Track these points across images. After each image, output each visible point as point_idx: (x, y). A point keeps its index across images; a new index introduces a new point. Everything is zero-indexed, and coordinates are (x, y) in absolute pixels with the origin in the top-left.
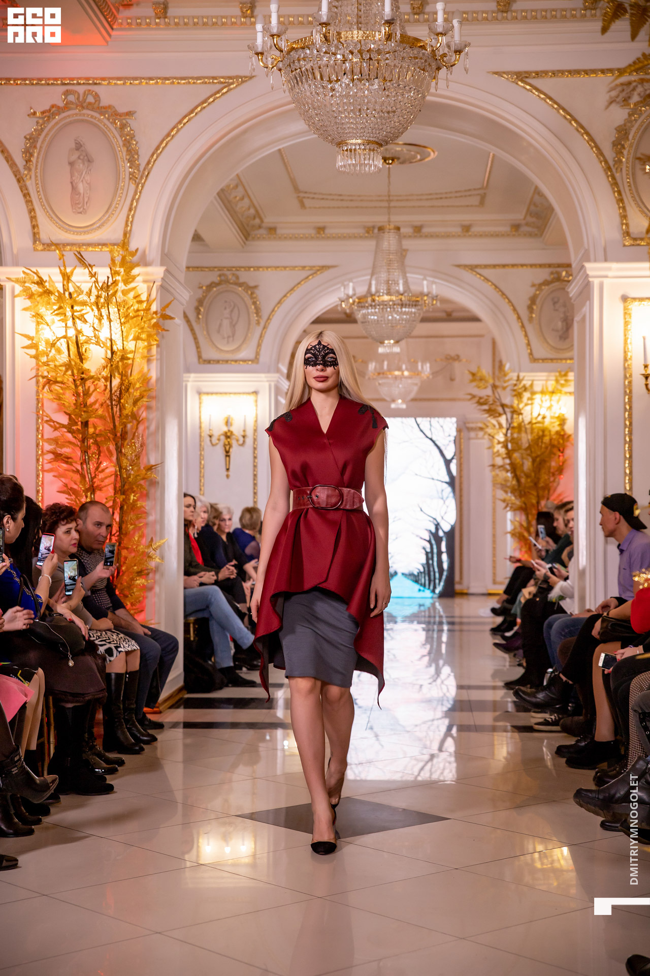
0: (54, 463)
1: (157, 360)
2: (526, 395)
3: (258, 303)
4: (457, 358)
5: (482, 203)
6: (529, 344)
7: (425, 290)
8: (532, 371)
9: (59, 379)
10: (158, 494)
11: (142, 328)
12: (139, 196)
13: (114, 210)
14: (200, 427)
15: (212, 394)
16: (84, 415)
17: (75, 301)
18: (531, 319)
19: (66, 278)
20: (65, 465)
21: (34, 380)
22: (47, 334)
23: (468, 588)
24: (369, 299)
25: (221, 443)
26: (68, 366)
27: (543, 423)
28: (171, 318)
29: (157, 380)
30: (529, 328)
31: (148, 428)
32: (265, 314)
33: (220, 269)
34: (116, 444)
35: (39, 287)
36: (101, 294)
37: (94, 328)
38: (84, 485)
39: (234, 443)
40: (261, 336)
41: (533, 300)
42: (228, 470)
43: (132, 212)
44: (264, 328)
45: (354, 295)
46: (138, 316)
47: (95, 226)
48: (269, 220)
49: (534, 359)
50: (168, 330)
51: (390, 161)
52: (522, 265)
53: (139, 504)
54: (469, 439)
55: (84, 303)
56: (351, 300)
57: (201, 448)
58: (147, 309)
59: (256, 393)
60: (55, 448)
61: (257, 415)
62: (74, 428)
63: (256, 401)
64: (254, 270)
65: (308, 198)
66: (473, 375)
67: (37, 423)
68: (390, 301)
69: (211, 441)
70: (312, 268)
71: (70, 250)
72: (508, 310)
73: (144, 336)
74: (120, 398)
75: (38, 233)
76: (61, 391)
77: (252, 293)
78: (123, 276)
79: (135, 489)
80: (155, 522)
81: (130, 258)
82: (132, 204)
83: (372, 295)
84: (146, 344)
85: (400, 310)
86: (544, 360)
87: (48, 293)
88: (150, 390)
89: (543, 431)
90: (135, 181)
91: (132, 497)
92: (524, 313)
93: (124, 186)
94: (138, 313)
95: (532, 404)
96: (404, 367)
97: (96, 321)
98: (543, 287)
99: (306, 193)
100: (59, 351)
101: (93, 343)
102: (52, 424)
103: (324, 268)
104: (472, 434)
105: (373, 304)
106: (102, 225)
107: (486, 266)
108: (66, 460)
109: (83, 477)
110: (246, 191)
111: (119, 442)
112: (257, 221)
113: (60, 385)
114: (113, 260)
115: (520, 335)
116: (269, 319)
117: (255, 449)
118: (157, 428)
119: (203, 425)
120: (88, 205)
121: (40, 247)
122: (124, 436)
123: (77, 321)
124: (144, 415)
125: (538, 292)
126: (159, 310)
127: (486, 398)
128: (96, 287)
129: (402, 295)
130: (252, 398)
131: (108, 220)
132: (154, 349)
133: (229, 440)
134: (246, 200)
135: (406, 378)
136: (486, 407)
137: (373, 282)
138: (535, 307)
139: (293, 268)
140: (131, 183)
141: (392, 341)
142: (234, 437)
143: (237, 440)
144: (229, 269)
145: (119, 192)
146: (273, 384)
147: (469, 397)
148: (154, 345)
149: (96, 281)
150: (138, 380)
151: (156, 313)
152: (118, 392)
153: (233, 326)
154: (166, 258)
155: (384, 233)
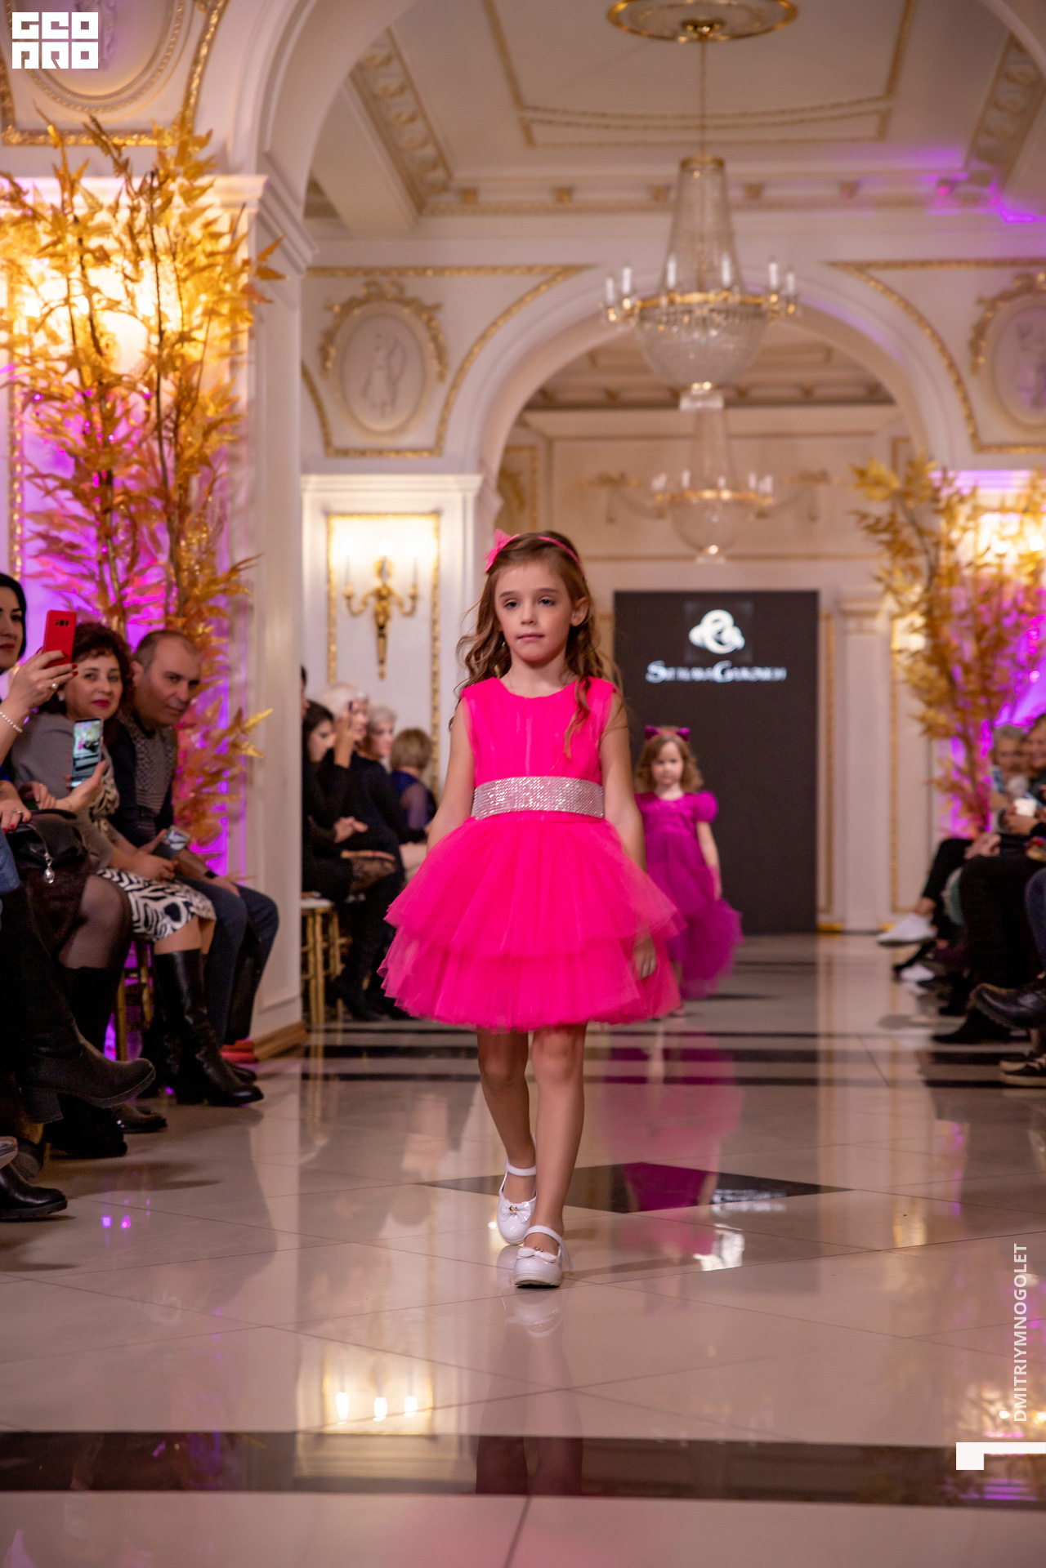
0: (46, 559)
1: (250, 363)
2: (964, 511)
3: (441, 338)
4: (823, 477)
5: (882, 133)
6: (970, 417)
7: (774, 281)
8: (975, 467)
9: (55, 390)
10: (253, 628)
11: (221, 292)
12: (214, 36)
13: (162, 63)
14: (329, 581)
15: (351, 514)
16: (104, 461)
17: (86, 228)
18: (975, 368)
19: (68, 186)
20: (66, 568)
21: (5, 392)
22: (30, 306)
23: (843, 920)
24: (664, 301)
25: (369, 612)
26: (73, 361)
27: (1000, 567)
28: (278, 276)
29: (253, 403)
30: (973, 385)
31: (232, 498)
32: (455, 360)
33: (367, 271)
34: (169, 520)
35: (14, 207)
36: (139, 203)
37: (126, 277)
38: (105, 603)
39: (394, 611)
40: (447, 405)
41: (980, 330)
42: (382, 662)
43: (199, 69)
44: (455, 386)
45: (634, 291)
46: (211, 266)
47: (125, 95)
48: (464, 174)
49: (979, 445)
50: (270, 302)
51: (706, 29)
52: (959, 262)
53: (215, 641)
54: (845, 633)
55: (104, 230)
56: (627, 304)
57: (330, 621)
58: (231, 251)
59: (437, 513)
60: (47, 531)
61: (438, 560)
62: (87, 486)
63: (437, 529)
64: (435, 274)
65: (541, 122)
66: (862, 473)
67: (11, 490)
68: (706, 302)
69: (349, 606)
70: (546, 269)
71: (76, 144)
72: (930, 350)
73: (225, 309)
74: (177, 426)
75: (12, 110)
76: (58, 417)
77: (430, 320)
78: (181, 186)
79: (206, 614)
80: (245, 686)
81: (197, 149)
82: (198, 51)
83: (669, 292)
84: (227, 329)
85: (724, 323)
86: (1001, 447)
87: (35, 216)
88: (236, 418)
89: (1001, 582)
90: (206, 5)
91: (200, 630)
92: (960, 353)
93: (182, 13)
94: (211, 260)
95: (976, 529)
96: (722, 482)
97: (129, 269)
98: (1001, 305)
99: (536, 109)
100: (54, 338)
101: (123, 312)
102: (39, 481)
103: (569, 270)
104: (852, 624)
105: (672, 309)
106: (139, 93)
107: (888, 265)
108: (68, 551)
109: (102, 586)
110: (418, 101)
111: (173, 513)
112: (439, 175)
113: (58, 404)
114: (162, 156)
115: (953, 398)
116: (462, 370)
117: (434, 622)
118: (252, 499)
119: (334, 577)
120: (111, 50)
121: (16, 138)
122: (184, 509)
123: (90, 272)
124: (222, 469)
125: (990, 315)
126: (254, 258)
127: (886, 520)
128: (128, 192)
129: (729, 289)
130: (429, 523)
131: (150, 83)
132: (244, 339)
133: (384, 603)
134: (419, 126)
135: (726, 504)
136: (885, 537)
137: (672, 267)
138: (983, 344)
139: (510, 269)
140: (196, 8)
141: (707, 386)
142: (393, 599)
143: (401, 605)
144: (386, 271)
145: (173, 25)
146: (471, 496)
147: (853, 519)
148: (242, 332)
149: (129, 180)
150: (212, 399)
151: (246, 263)
152: (173, 416)
153: (393, 382)
154: (267, 161)
155: (692, 171)
